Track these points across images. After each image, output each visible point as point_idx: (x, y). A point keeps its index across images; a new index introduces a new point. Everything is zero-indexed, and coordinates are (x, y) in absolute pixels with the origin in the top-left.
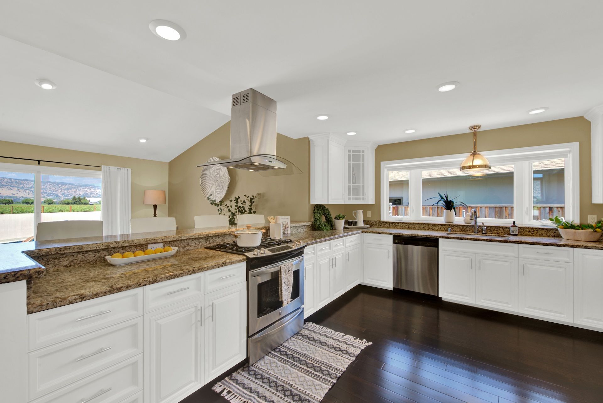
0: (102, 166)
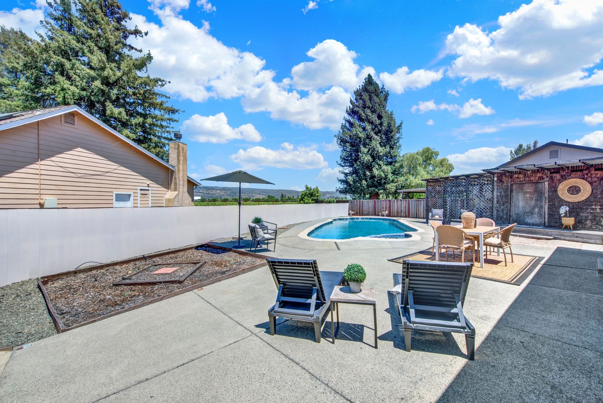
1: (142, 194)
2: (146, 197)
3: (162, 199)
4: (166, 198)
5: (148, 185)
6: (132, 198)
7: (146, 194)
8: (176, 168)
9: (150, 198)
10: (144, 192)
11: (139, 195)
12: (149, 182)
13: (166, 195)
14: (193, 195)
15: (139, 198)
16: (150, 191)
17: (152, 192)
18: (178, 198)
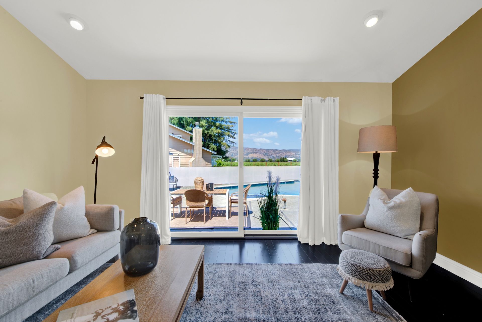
0: (303, 99)
2: (177, 161)
3: (188, 162)
4: (190, 161)
5: (178, 154)
7: (177, 160)
8: (195, 143)
9: (179, 162)
11: (173, 160)
12: (179, 153)
13: (190, 160)
14: (211, 159)
15: (172, 162)
16: (180, 158)
17: (181, 158)
18: (195, 161)
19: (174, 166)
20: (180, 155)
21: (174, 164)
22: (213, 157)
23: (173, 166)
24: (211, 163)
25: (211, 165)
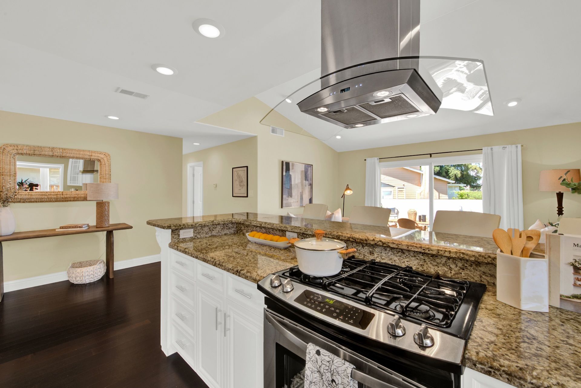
0: (483, 148)
1: (399, 191)
2: (402, 193)
3: (415, 193)
4: (418, 193)
5: (404, 185)
6: (392, 193)
7: (402, 191)
9: (405, 193)
10: (401, 189)
11: (397, 191)
12: (405, 183)
13: (418, 191)
14: (447, 190)
15: (397, 193)
16: (405, 188)
17: (407, 189)
18: (424, 193)
19: (399, 198)
20: (405, 185)
21: (399, 196)
22: (449, 187)
23: (397, 198)
24: (447, 194)
25: (446, 197)
